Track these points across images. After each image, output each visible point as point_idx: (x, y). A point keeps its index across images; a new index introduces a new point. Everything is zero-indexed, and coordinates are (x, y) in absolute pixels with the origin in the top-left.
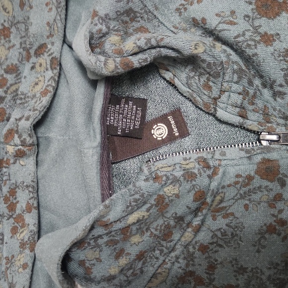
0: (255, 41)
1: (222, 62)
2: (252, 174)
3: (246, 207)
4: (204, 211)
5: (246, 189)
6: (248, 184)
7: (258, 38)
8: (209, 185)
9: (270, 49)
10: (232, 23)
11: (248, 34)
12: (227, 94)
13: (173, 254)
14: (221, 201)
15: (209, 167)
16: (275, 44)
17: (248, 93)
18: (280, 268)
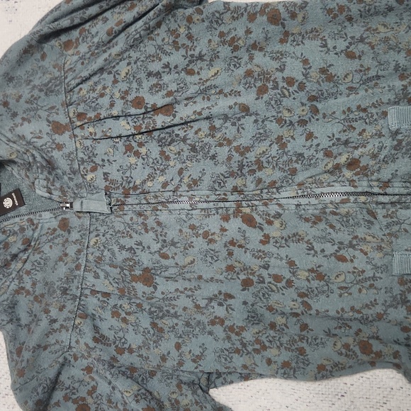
0: (52, 148)
1: (29, 163)
2: (56, 227)
3: (51, 247)
4: (30, 251)
5: (52, 237)
6: (53, 234)
7: (54, 146)
8: (33, 235)
9: (61, 153)
10: (39, 138)
11: (49, 144)
12: (37, 180)
13: (11, 277)
14: (39, 244)
15: (33, 224)
16: (63, 149)
17: (49, 180)
18: (63, 280)
